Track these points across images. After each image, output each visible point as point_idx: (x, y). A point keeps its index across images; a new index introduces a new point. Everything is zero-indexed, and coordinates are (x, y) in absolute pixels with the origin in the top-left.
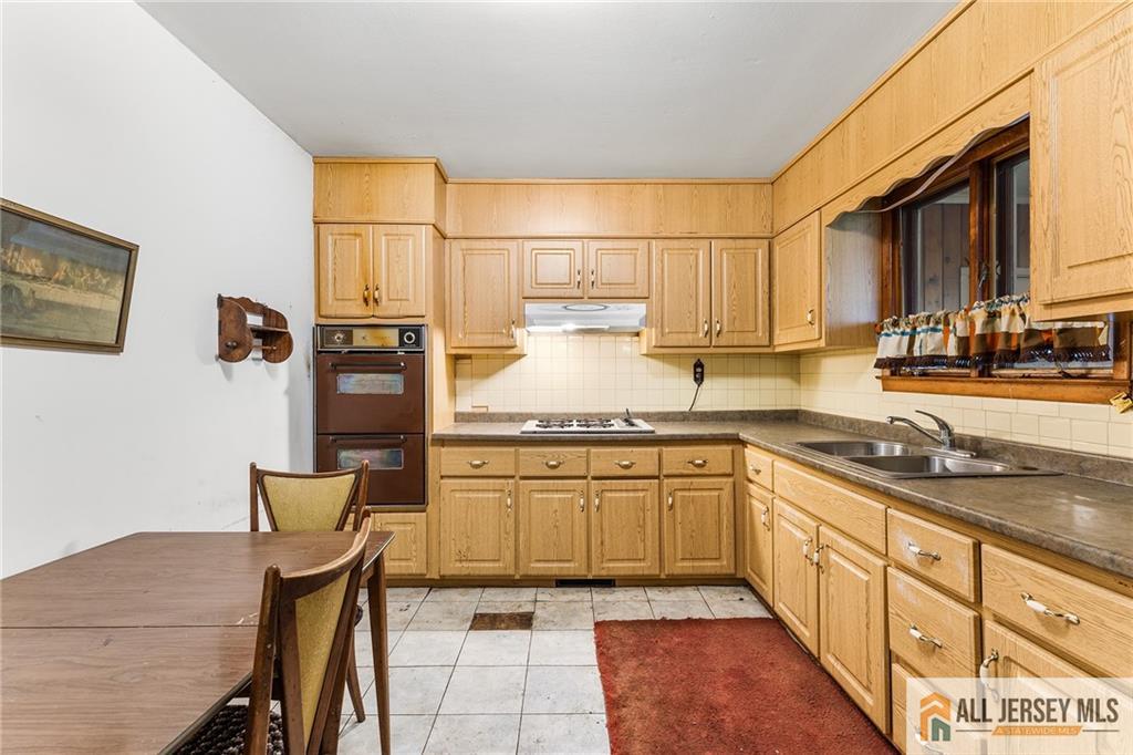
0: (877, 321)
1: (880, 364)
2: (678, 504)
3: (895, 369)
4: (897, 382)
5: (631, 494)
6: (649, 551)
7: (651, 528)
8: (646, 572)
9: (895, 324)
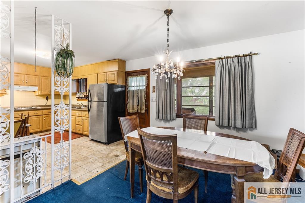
0: (76, 92)
1: (77, 98)
2: (46, 119)
3: (79, 98)
4: (79, 100)
5: (37, 118)
6: (41, 127)
7: (41, 124)
8: (40, 130)
9: (78, 93)
